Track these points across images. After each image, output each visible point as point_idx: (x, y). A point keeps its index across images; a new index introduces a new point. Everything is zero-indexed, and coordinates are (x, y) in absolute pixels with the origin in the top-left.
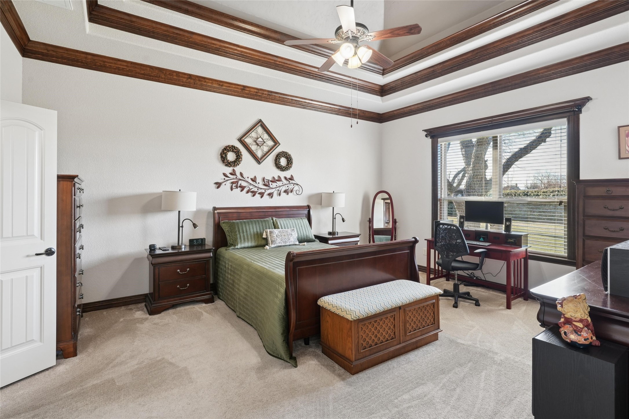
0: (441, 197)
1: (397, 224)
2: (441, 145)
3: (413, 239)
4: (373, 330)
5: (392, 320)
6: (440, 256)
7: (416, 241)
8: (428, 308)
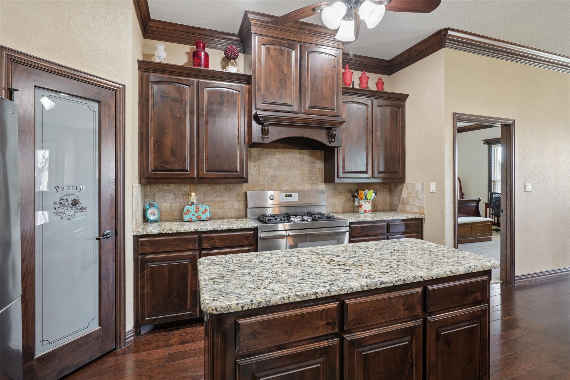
0: (494, 180)
1: (464, 196)
2: (494, 149)
3: (479, 199)
4: (463, 229)
5: (471, 227)
6: (493, 211)
7: (480, 200)
8: (486, 226)
